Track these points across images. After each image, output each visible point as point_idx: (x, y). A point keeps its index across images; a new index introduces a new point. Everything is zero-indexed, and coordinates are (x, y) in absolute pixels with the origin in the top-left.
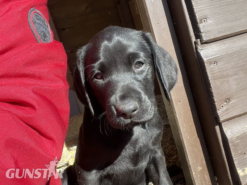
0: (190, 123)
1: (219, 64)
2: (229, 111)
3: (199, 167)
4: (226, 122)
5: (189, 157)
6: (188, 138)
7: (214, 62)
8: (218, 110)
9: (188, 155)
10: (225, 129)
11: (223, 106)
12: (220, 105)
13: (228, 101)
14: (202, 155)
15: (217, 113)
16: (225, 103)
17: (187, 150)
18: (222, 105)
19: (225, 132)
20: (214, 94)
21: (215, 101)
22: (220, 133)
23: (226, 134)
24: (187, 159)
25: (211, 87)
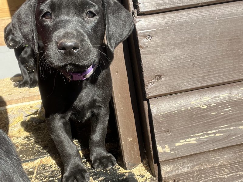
0: (126, 95)
1: (153, 39)
2: (157, 88)
3: (129, 138)
4: (154, 99)
5: (120, 127)
6: (122, 108)
7: (148, 36)
8: (146, 86)
9: (120, 125)
10: (151, 106)
11: (152, 82)
12: (149, 81)
13: (158, 78)
14: (134, 126)
15: (145, 89)
16: (154, 80)
17: (119, 120)
18: (150, 81)
19: (151, 108)
20: (144, 69)
21: (144, 77)
22: (148, 109)
23: (151, 110)
24: (118, 128)
25: (142, 62)
